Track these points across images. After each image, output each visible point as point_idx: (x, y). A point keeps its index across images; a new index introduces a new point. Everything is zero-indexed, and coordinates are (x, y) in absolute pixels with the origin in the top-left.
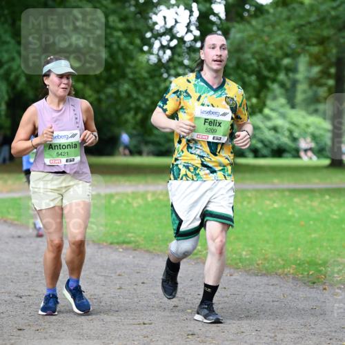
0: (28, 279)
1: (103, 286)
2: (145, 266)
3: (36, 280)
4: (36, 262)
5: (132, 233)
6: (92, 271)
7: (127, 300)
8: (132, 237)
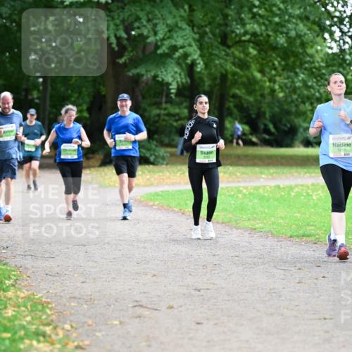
0: (207, 272)
1: (283, 279)
2: (326, 260)
3: (215, 273)
4: (214, 255)
5: (312, 225)
6: (272, 264)
7: (308, 294)
8: (312, 230)
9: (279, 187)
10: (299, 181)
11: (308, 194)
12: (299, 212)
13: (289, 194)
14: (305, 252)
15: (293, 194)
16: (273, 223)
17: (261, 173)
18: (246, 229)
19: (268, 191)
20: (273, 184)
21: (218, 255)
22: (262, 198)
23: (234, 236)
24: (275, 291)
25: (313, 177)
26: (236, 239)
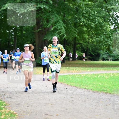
0: (70, 103)
1: (95, 106)
2: (110, 99)
3: (72, 104)
4: (72, 97)
5: (105, 87)
6: (91, 100)
7: (104, 111)
9: (94, 74)
10: (101, 72)
11: (104, 77)
12: (101, 83)
13: (98, 77)
14: (103, 96)
15: (99, 77)
16: (92, 87)
17: (88, 70)
18: (83, 89)
19: (90, 76)
20: (92, 73)
21: (74, 97)
22: (88, 78)
23: (79, 91)
24: (93, 109)
25: (106, 71)
26: (79, 92)
